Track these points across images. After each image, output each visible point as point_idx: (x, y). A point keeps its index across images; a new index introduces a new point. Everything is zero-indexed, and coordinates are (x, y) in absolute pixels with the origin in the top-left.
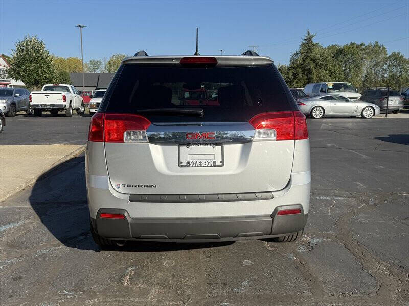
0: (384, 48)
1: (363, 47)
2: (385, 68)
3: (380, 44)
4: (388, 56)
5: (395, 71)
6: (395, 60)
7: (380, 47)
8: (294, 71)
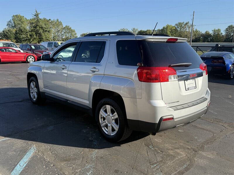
0: (61, 23)
1: (50, 21)
2: (63, 34)
3: (59, 21)
4: (63, 27)
5: (68, 36)
6: (67, 30)
7: (59, 22)
8: (30, 33)
